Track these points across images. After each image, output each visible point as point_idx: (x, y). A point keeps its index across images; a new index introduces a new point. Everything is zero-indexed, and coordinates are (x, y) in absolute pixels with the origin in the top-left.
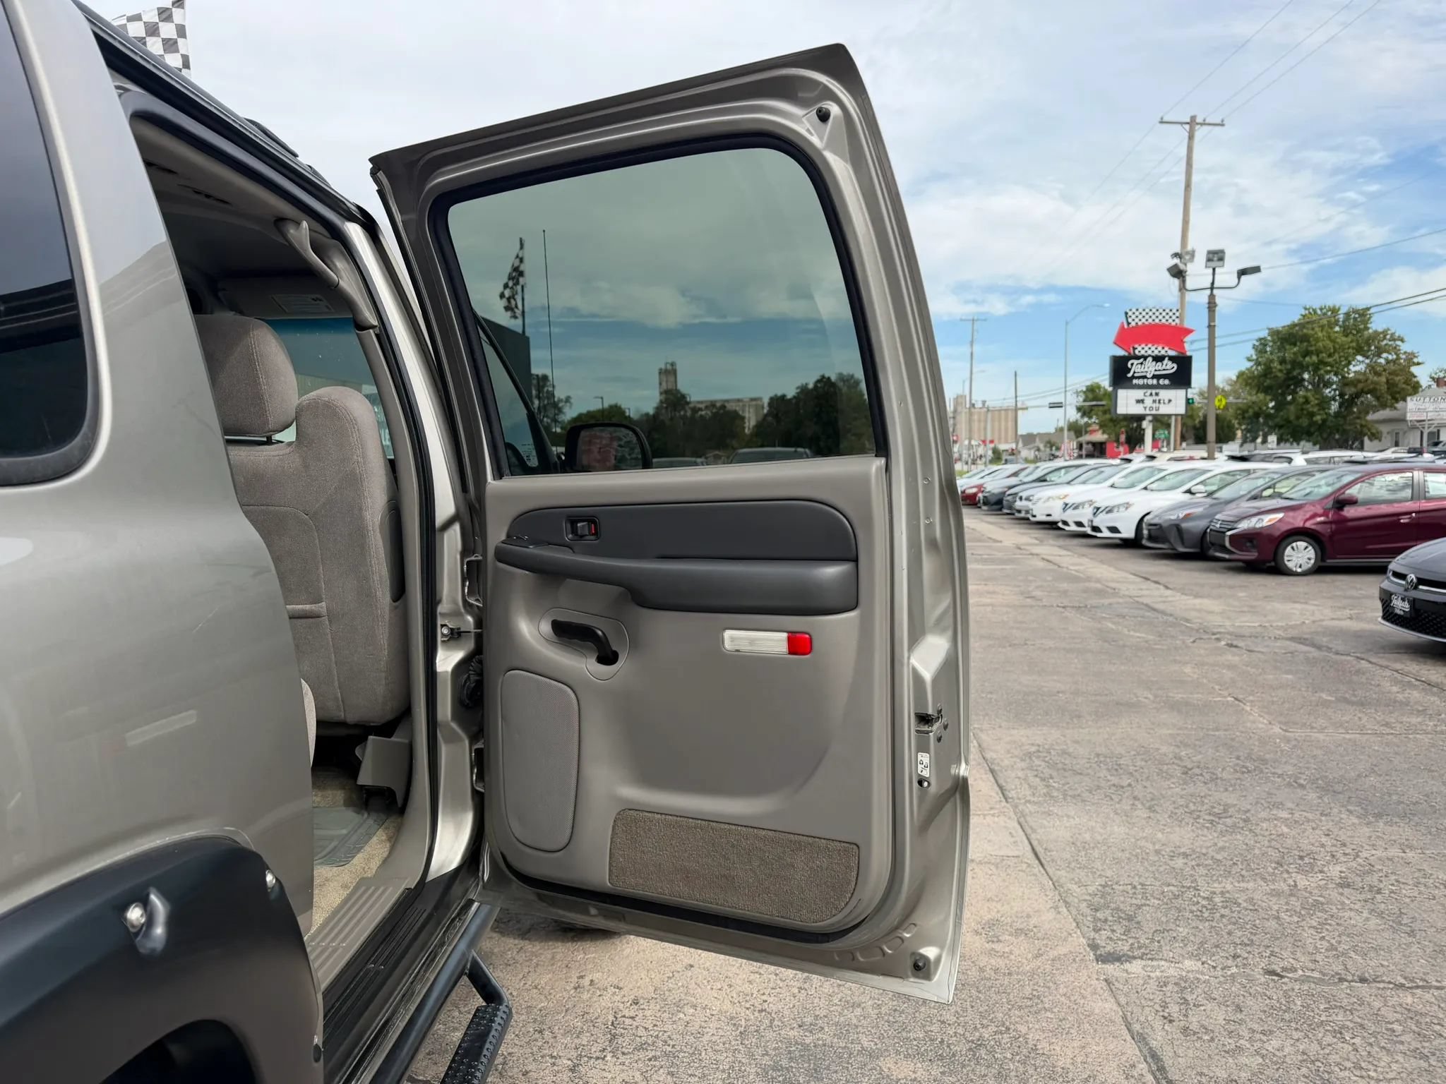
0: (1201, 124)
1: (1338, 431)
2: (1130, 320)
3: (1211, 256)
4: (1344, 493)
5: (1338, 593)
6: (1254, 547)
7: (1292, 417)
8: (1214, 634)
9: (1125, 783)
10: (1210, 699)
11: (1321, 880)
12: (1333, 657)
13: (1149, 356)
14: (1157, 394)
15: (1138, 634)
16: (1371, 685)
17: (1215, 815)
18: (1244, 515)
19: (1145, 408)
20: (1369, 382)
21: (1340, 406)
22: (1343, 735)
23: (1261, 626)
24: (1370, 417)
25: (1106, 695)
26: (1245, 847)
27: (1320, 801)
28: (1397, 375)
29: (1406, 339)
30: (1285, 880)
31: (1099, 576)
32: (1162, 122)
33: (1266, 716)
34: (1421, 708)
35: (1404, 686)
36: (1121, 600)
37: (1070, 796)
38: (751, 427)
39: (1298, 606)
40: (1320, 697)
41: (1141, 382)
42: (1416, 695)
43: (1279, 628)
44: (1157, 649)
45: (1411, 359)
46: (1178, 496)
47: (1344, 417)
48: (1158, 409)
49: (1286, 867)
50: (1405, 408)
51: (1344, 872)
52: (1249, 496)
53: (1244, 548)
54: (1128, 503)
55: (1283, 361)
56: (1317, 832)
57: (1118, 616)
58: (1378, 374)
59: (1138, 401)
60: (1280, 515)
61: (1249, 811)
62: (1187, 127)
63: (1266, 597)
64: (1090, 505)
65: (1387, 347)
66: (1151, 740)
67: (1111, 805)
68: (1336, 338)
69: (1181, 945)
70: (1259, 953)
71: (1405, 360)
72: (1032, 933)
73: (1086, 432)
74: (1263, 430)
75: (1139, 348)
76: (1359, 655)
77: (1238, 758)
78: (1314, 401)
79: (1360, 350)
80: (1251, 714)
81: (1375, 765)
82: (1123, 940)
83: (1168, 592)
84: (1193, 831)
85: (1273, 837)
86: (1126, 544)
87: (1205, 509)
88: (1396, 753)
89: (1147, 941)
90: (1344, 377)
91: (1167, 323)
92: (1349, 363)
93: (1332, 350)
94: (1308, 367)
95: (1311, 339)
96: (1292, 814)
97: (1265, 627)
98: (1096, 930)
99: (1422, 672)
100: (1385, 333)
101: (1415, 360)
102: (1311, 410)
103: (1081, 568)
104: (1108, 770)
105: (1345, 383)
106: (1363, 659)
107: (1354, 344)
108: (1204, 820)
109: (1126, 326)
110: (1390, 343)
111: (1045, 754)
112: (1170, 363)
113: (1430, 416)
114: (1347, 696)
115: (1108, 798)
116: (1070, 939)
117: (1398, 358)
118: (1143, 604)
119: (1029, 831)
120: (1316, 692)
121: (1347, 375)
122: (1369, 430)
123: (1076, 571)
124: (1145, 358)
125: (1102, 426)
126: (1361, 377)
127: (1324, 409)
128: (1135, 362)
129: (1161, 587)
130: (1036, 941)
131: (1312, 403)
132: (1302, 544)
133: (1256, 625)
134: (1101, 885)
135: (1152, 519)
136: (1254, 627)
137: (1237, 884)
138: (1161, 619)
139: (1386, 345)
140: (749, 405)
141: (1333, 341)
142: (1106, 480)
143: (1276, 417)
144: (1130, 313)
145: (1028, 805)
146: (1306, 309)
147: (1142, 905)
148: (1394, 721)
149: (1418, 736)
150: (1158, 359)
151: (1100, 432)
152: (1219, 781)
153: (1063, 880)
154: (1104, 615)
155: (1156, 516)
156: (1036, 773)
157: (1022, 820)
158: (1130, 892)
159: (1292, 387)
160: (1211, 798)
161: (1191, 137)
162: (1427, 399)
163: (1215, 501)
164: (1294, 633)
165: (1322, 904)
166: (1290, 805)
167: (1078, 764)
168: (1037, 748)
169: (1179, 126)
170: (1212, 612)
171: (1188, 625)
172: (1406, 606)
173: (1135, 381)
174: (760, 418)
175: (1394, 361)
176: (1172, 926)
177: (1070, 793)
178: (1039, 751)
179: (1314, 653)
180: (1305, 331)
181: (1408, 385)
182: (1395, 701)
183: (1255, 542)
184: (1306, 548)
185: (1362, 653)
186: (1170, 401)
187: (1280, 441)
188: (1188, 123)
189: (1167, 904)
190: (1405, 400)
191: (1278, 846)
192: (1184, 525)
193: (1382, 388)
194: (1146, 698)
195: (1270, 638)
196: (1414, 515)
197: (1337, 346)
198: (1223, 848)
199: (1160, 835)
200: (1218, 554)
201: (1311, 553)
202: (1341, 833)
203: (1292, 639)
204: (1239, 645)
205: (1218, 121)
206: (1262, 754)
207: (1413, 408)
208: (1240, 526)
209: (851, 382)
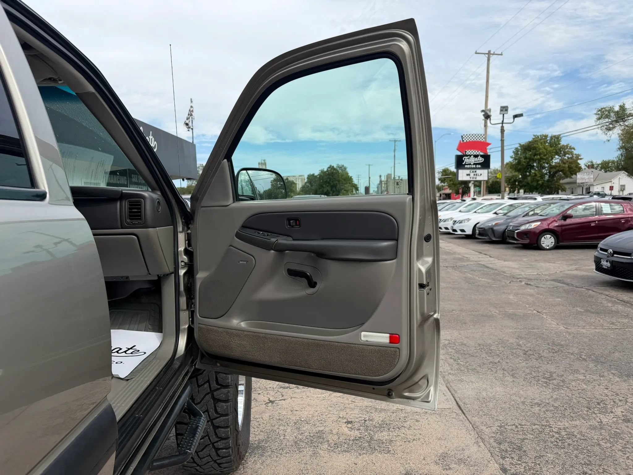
0: (493, 54)
1: (548, 188)
2: (464, 139)
3: (502, 109)
4: (566, 213)
5: (567, 258)
6: (528, 237)
7: (530, 182)
8: (518, 279)
9: (497, 361)
10: (526, 312)
11: (613, 418)
12: (576, 289)
13: (472, 155)
14: (475, 172)
15: (483, 280)
16: (598, 303)
17: (547, 378)
18: (523, 223)
19: (471, 178)
20: (561, 167)
21: (549, 177)
22: (594, 330)
23: (538, 274)
24: (561, 181)
25: (476, 311)
26: (567, 398)
27: (596, 368)
28: (572, 164)
29: (576, 148)
30: (595, 419)
31: (459, 252)
32: (476, 53)
33: (555, 320)
34: (625, 315)
35: (613, 303)
36: (472, 263)
37: (471, 369)
38: (300, 188)
39: (551, 264)
40: (577, 310)
41: (468, 166)
42: (620, 307)
43: (546, 275)
44: (494, 287)
45: (578, 157)
46: (491, 215)
47: (551, 182)
48: (476, 178)
49: (592, 410)
50: (576, 178)
51: (624, 412)
52: (523, 215)
53: (523, 238)
54: (469, 219)
55: (526, 158)
56: (601, 386)
57: (472, 270)
58: (564, 163)
59: (468, 175)
60: (539, 223)
61: (563, 375)
62: (487, 55)
63: (536, 260)
64: (451, 220)
65: (568, 152)
66: (504, 335)
67: (492, 374)
68: (547, 148)
69: (552, 466)
70: (597, 470)
71: (575, 158)
72: (468, 462)
73: (443, 189)
74: (518, 187)
75: (468, 152)
76: (587, 288)
77: (549, 344)
78: (538, 175)
79: (557, 153)
80: (547, 320)
81: (616, 346)
82: (519, 464)
83: (492, 259)
84: (538, 389)
85: (580, 391)
86: (468, 237)
87: (504, 221)
88: (623, 339)
89: (533, 465)
90: (550, 165)
91: (479, 141)
92: (552, 159)
93: (546, 153)
94: (536, 161)
95: (537, 149)
96: (585, 376)
97: (539, 274)
98: (503, 458)
99: (619, 295)
100: (567, 146)
101: (580, 157)
102: (537, 179)
103: (450, 248)
104: (486, 353)
105: (551, 167)
106: (590, 290)
107: (555, 151)
108: (542, 381)
109: (462, 142)
110: (569, 150)
111: (453, 345)
112: (481, 158)
113: (587, 181)
114: (588, 308)
115: (490, 370)
116: (490, 465)
117: (573, 157)
118: (482, 264)
119: (453, 392)
120: (574, 307)
121: (551, 164)
122: (561, 187)
123: (448, 249)
124: (470, 156)
125: (449, 186)
126: (558, 165)
127: (542, 178)
128: (466, 158)
129: (488, 256)
130: (471, 467)
131: (538, 176)
132: (549, 236)
133: (536, 274)
134: (498, 426)
135: (481, 225)
136: (535, 275)
137: (571, 423)
138: (492, 272)
139: (568, 151)
140: (299, 179)
141: (546, 150)
142: (457, 209)
143: (523, 182)
144: (464, 136)
145: (450, 375)
146: (534, 136)
147: (524, 439)
148: (615, 321)
149: (630, 329)
150: (476, 156)
151: (449, 189)
152: (543, 358)
153: (477, 424)
154: (465, 270)
155: (482, 224)
156: (450, 356)
157: (448, 385)
158: (516, 430)
159: (529, 169)
160: (542, 368)
161: (489, 60)
162: (585, 174)
163: (508, 217)
164: (553, 277)
165: (620, 434)
166: (583, 371)
167: (471, 350)
168: (448, 341)
169: (483, 55)
170: (514, 268)
171: (505, 274)
172: (609, 264)
173: (466, 166)
174: (304, 184)
175: (571, 158)
176: (544, 453)
177: (470, 367)
178: (449, 343)
179: (566, 287)
180: (534, 145)
181: (577, 168)
182: (612, 311)
183: (528, 235)
184: (551, 237)
185: (588, 287)
186: (481, 174)
187: (525, 192)
188: (487, 54)
189: (537, 438)
190: (576, 174)
191: (584, 397)
192: (495, 228)
193: (566, 169)
194: (495, 312)
195: (544, 280)
196: (597, 222)
197: (548, 151)
198: (557, 399)
199: (521, 392)
200: (511, 241)
201: (553, 240)
202: (613, 387)
203: (553, 280)
204: (531, 284)
205: (500, 53)
206: (559, 342)
207: (580, 177)
208: (521, 228)
209: (343, 168)
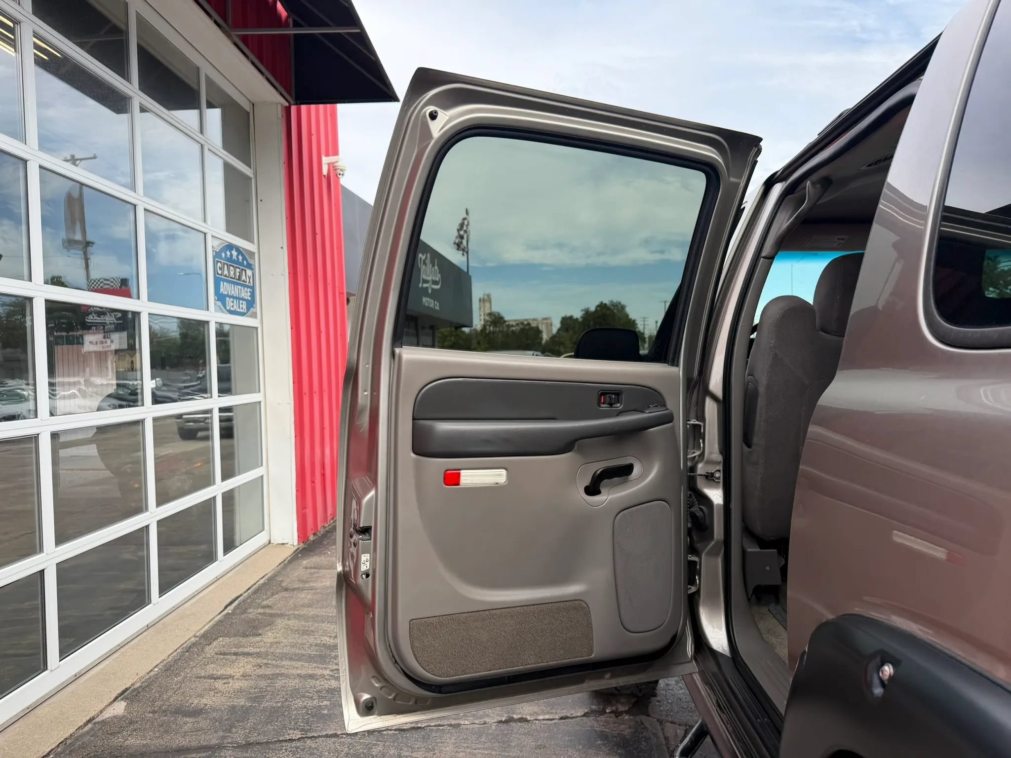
174: (555, 332)
209: (620, 306)
